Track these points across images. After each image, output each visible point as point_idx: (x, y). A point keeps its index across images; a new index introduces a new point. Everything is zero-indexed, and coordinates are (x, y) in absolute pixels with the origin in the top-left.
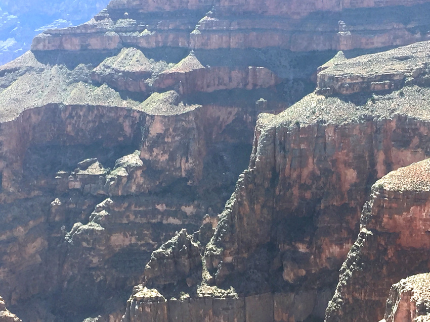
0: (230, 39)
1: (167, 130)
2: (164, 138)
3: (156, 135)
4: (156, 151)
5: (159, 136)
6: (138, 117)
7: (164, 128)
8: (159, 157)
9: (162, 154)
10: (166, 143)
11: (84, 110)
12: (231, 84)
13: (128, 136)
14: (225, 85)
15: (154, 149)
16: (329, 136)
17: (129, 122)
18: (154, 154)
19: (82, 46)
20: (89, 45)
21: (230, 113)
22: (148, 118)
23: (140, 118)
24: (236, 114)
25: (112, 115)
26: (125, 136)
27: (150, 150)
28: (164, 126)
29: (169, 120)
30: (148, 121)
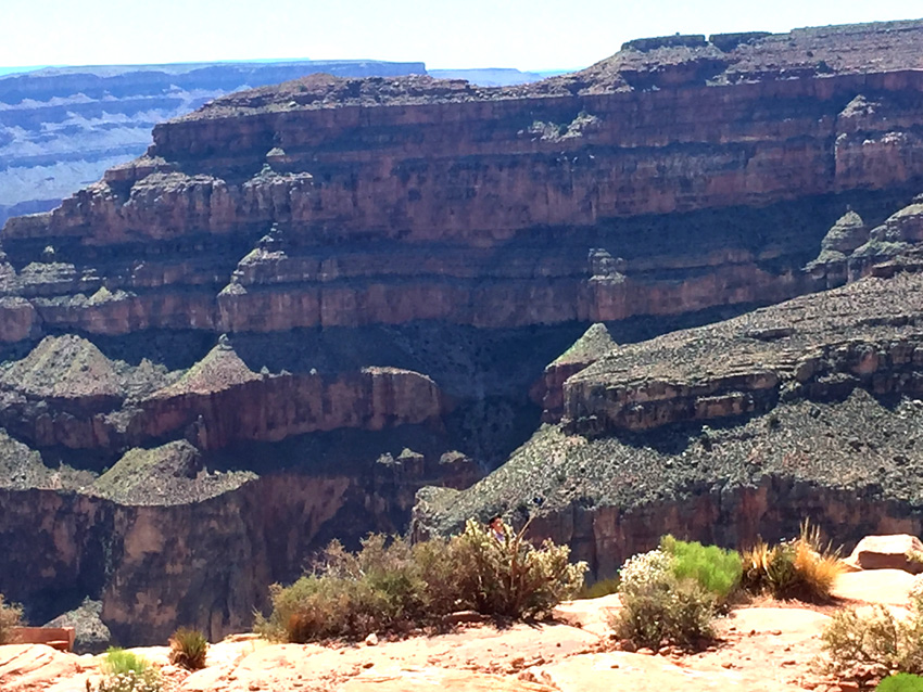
0: (320, 303)
1: (171, 543)
2: (162, 565)
3: (143, 557)
4: (143, 599)
5: (151, 558)
6: (92, 514)
7: (162, 539)
8: (153, 614)
9: (159, 606)
10: (169, 577)
12: (328, 417)
13: (68, 563)
14: (313, 420)
15: (139, 595)
16: (604, 537)
17: (69, 527)
18: (140, 607)
21: (331, 492)
22: (120, 514)
23: (98, 514)
24: (345, 495)
25: (25, 510)
26: (59, 565)
27: (129, 598)
28: (163, 532)
29: (175, 517)
30: (121, 521)
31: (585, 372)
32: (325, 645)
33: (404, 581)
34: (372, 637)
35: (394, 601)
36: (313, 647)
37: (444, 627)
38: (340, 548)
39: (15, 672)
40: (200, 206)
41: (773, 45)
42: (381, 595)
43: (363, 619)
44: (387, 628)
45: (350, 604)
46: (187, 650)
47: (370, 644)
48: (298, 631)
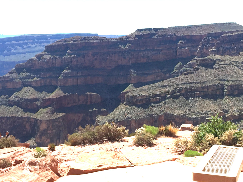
0: (78, 81)
1: (49, 127)
2: (47, 131)
3: (43, 130)
4: (43, 138)
5: (45, 130)
6: (33, 121)
7: (47, 126)
8: (45, 141)
9: (46, 139)
10: (49, 133)
11: (5, 119)
12: (79, 102)
13: (28, 131)
14: (76, 103)
15: (43, 137)
16: (133, 125)
17: (29, 124)
18: (43, 139)
19: (3, 87)
20: (6, 86)
21: (80, 117)
22: (39, 121)
23: (34, 121)
24: (83, 117)
25: (20, 121)
27: (40, 137)
29: (49, 122)
30: (39, 123)
31: (129, 93)
32: (78, 146)
33: (94, 134)
34: (87, 145)
35: (92, 137)
36: (76, 147)
37: (101, 142)
38: (81, 127)
39: (18, 152)
40: (54, 62)
41: (165, 30)
42: (89, 136)
43: (86, 141)
44: (90, 143)
45: (83, 138)
46: (51, 147)
47: (87, 146)
48: (73, 143)
